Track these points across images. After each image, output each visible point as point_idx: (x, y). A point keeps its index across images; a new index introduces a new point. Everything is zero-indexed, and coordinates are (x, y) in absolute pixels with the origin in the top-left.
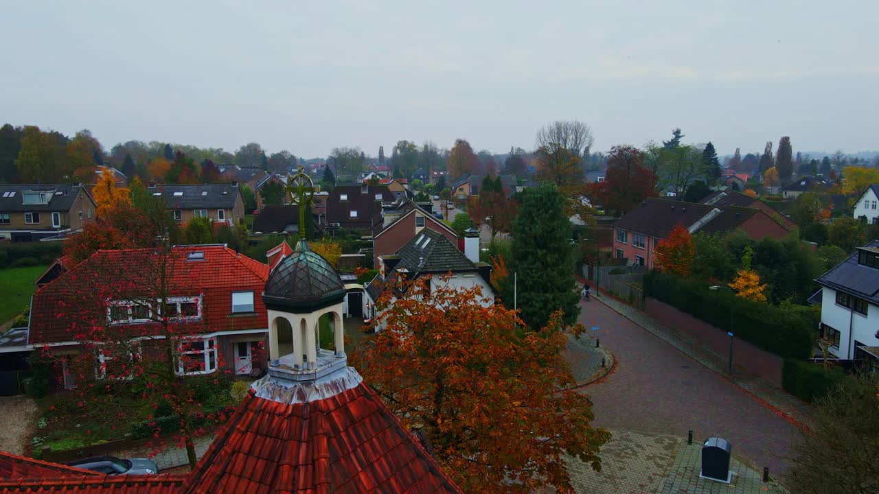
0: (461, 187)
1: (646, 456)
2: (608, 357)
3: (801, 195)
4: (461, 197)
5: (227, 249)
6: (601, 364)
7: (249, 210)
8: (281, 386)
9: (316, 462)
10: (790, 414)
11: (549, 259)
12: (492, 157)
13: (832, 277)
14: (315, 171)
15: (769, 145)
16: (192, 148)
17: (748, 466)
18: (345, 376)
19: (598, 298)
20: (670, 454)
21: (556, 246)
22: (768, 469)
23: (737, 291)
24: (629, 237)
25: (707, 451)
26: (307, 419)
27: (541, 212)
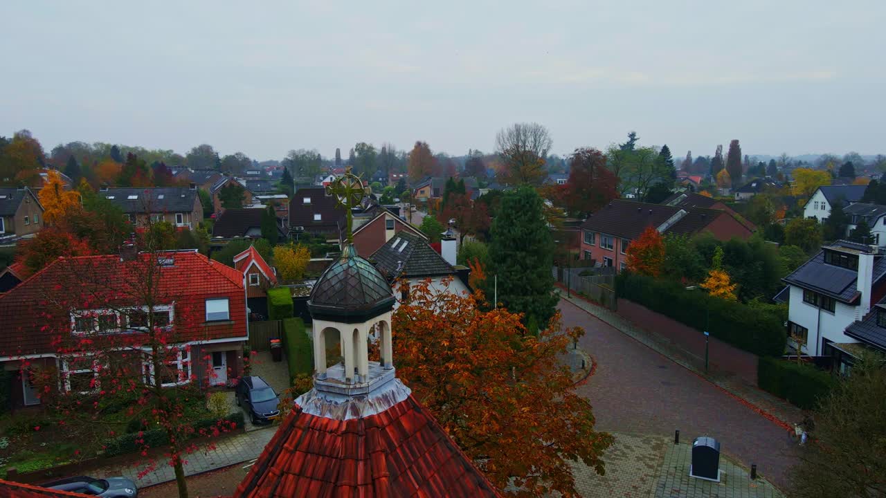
0: (422, 190)
1: (636, 457)
2: (586, 359)
3: (752, 197)
4: (423, 200)
5: (199, 254)
6: (581, 366)
7: (207, 215)
8: (331, 401)
9: (377, 481)
10: (767, 411)
11: (528, 262)
12: (449, 159)
13: (798, 276)
14: (270, 174)
15: (720, 148)
16: (140, 149)
17: (735, 464)
18: (394, 389)
19: (569, 299)
20: (658, 454)
21: (536, 248)
22: (755, 466)
23: (708, 291)
24: (597, 239)
25: (697, 450)
26: (362, 436)
27: (520, 214)
